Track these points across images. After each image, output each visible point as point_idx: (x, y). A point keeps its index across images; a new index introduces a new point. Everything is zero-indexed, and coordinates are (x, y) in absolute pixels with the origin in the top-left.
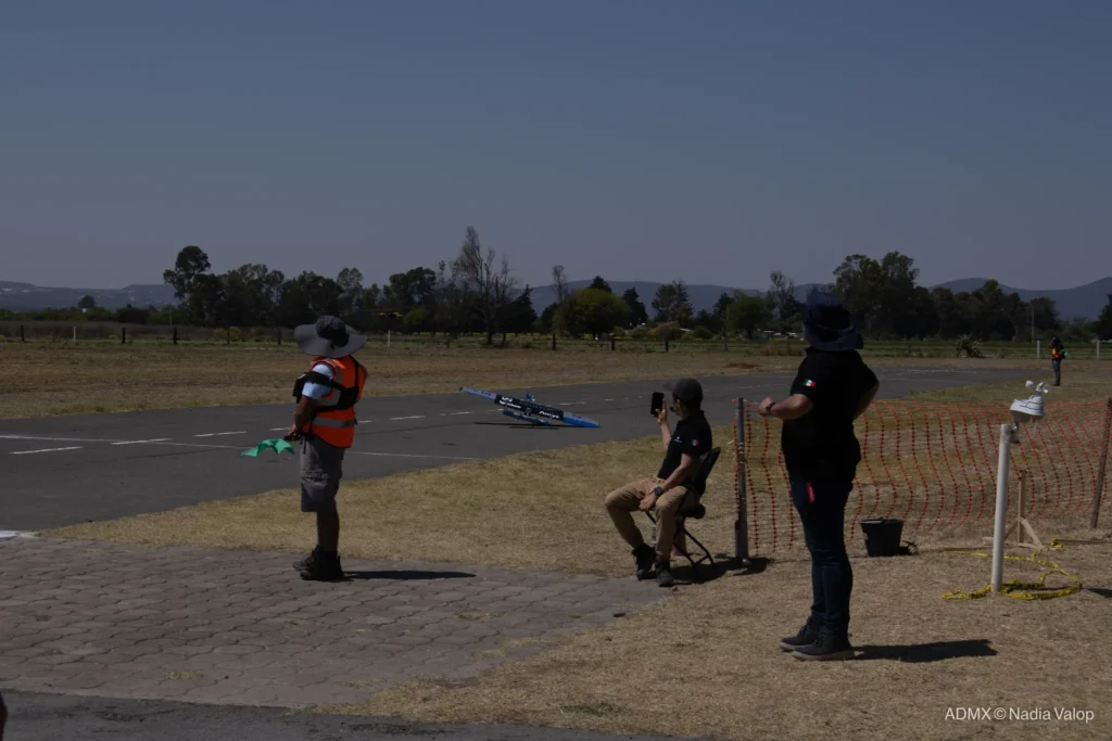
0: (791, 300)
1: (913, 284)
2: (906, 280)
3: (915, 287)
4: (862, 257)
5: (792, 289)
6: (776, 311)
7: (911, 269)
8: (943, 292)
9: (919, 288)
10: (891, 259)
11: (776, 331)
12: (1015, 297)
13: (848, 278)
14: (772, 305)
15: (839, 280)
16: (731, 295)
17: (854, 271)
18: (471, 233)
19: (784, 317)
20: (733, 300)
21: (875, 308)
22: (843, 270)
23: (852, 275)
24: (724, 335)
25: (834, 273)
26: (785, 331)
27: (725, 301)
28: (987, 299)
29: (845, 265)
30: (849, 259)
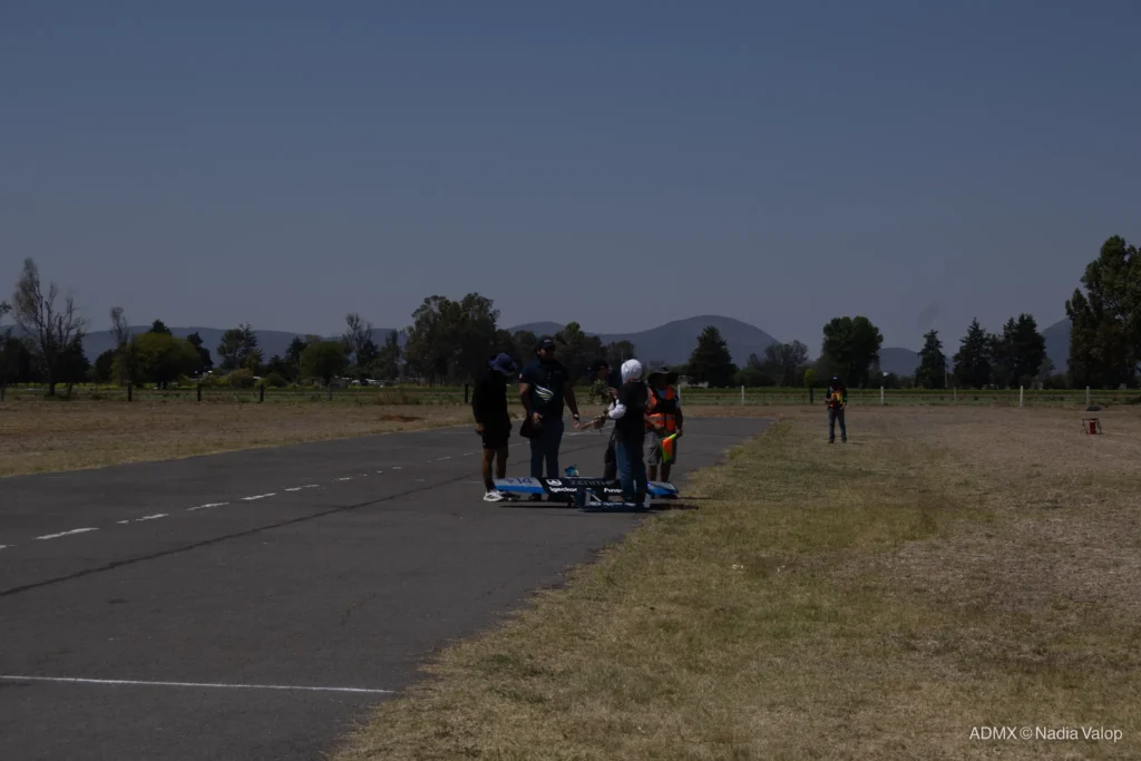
0: (369, 344)
1: (494, 326)
2: (487, 323)
3: (497, 328)
4: (442, 298)
5: (370, 332)
6: (353, 357)
7: (491, 310)
8: (526, 336)
9: (501, 331)
10: (471, 300)
11: (354, 378)
12: (596, 339)
13: (427, 321)
14: (348, 351)
15: (418, 323)
16: (304, 341)
17: (434, 314)
18: (29, 265)
19: (362, 362)
20: (305, 345)
21: (457, 353)
22: (423, 313)
23: (431, 318)
24: (299, 383)
25: (413, 316)
26: (363, 378)
27: (298, 346)
28: (569, 343)
29: (424, 308)
30: (427, 301)
